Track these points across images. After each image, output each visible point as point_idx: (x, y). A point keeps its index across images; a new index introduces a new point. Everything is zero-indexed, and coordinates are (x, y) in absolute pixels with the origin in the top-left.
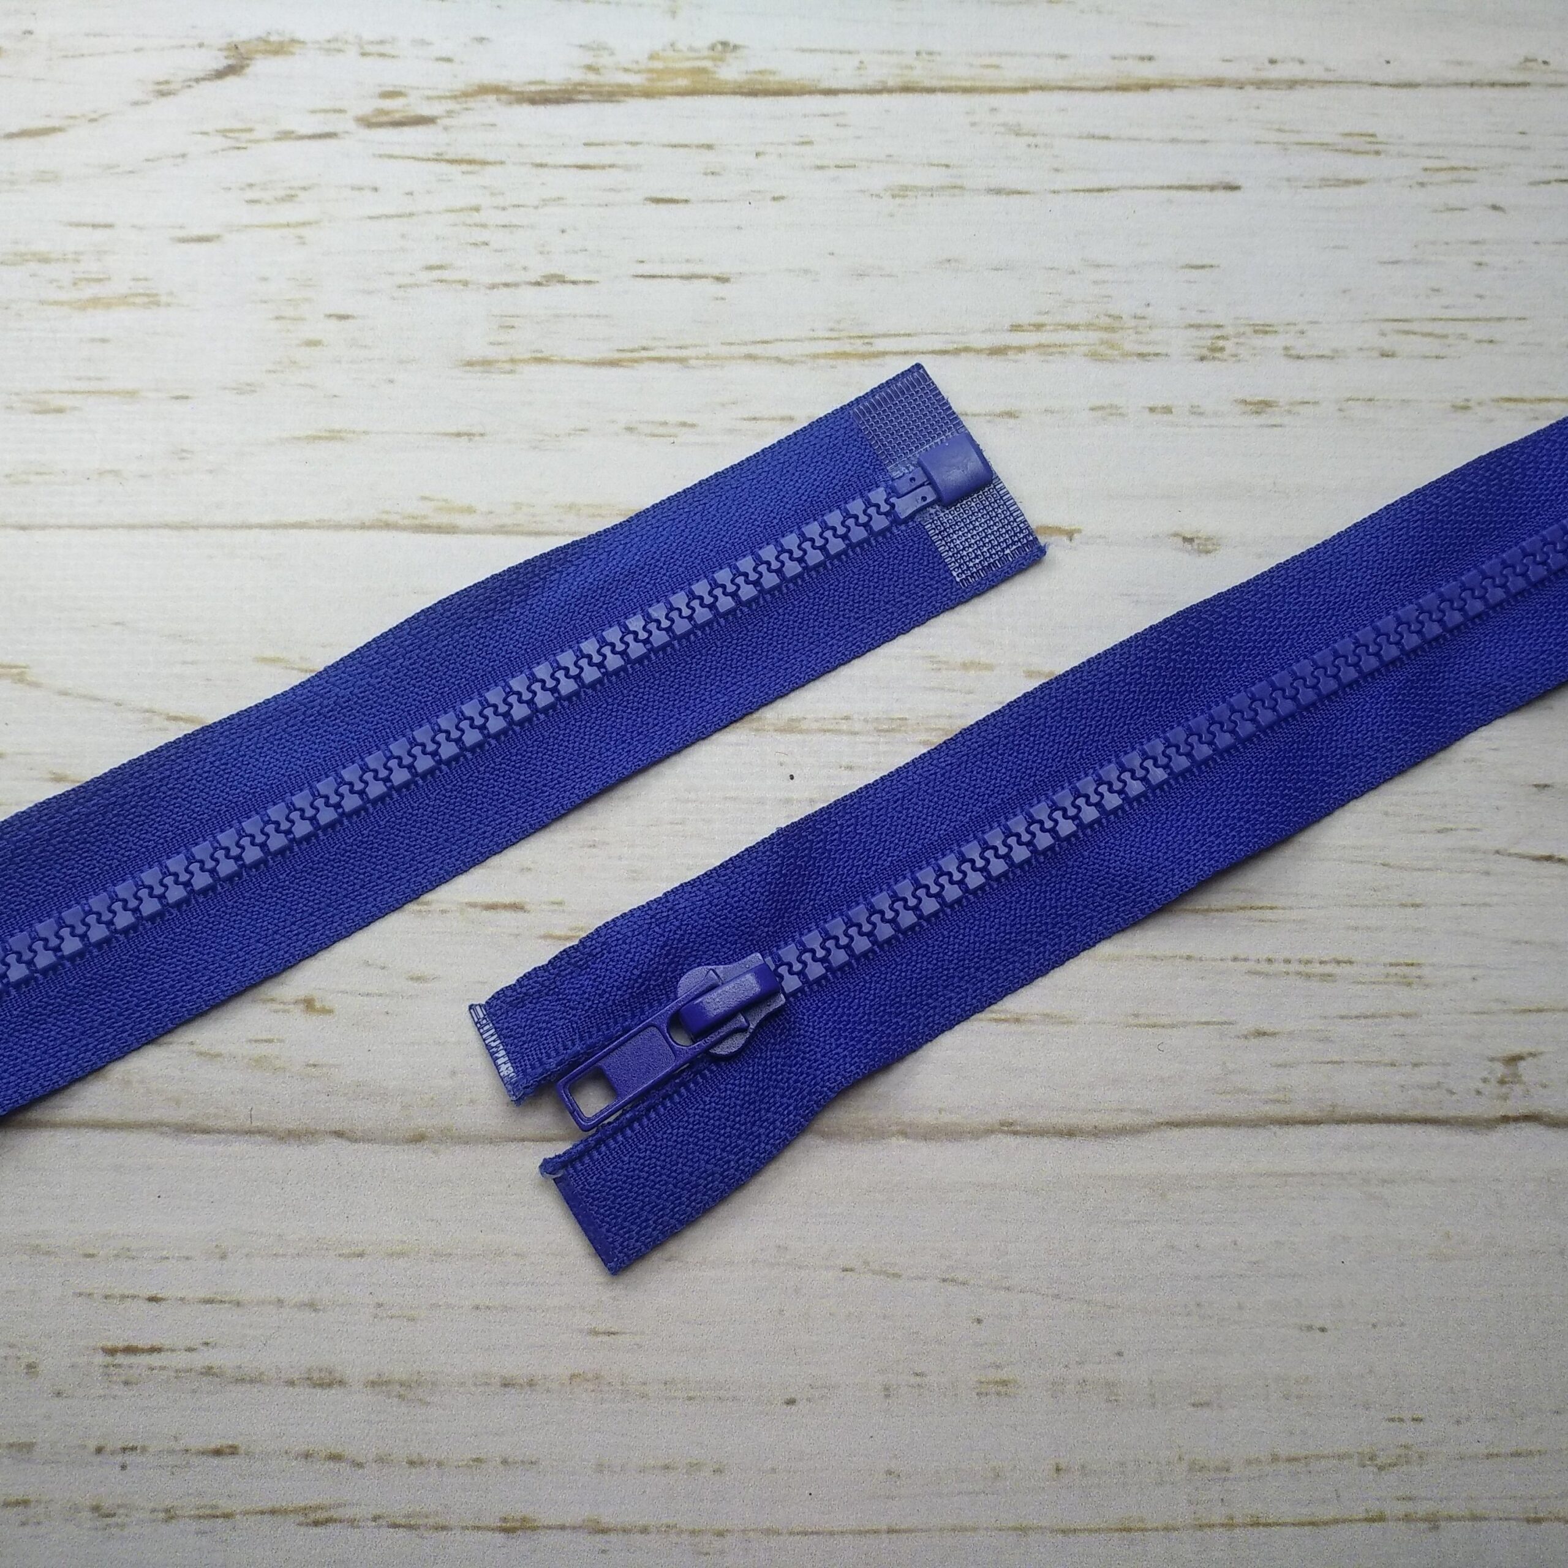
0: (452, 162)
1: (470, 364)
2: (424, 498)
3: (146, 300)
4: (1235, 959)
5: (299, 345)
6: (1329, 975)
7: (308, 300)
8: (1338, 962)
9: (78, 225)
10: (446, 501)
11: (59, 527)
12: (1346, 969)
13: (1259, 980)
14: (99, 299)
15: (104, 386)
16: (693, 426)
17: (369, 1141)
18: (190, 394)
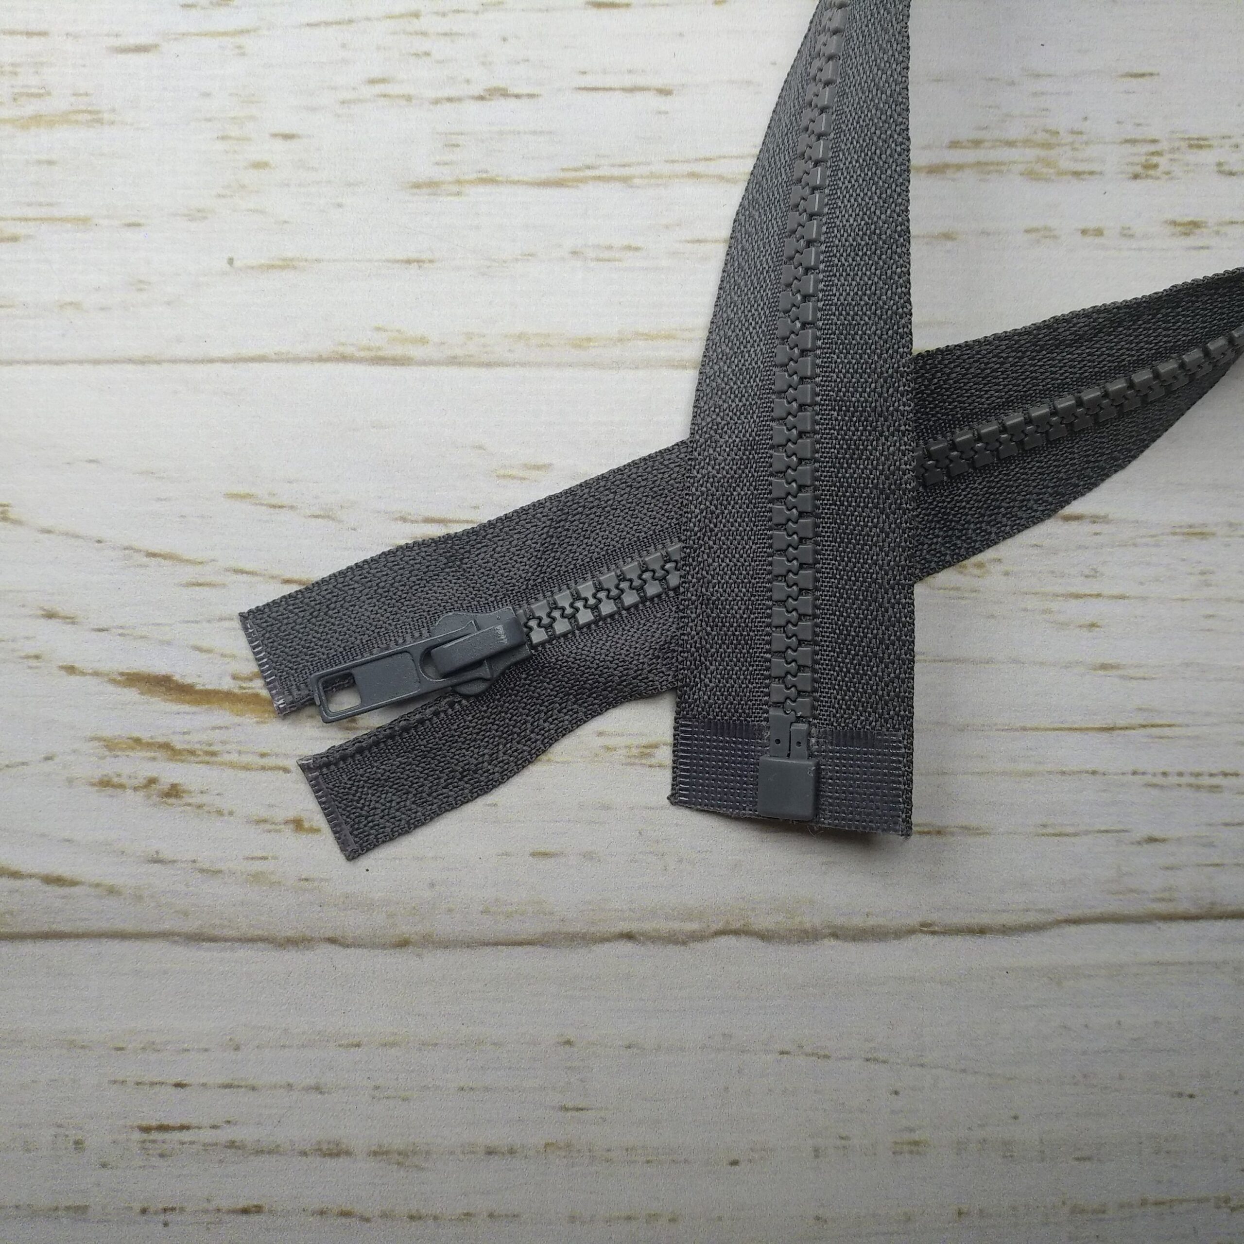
1: (417, 186)
2: (378, 329)
3: (89, 117)
4: (1135, 773)
5: (246, 168)
6: (1217, 787)
7: (252, 118)
8: (1226, 775)
9: (12, 33)
10: (398, 331)
11: (27, 363)
12: (1233, 780)
13: (1155, 792)
14: (41, 116)
15: (56, 212)
16: (637, 249)
17: (360, 946)
18: (142, 221)
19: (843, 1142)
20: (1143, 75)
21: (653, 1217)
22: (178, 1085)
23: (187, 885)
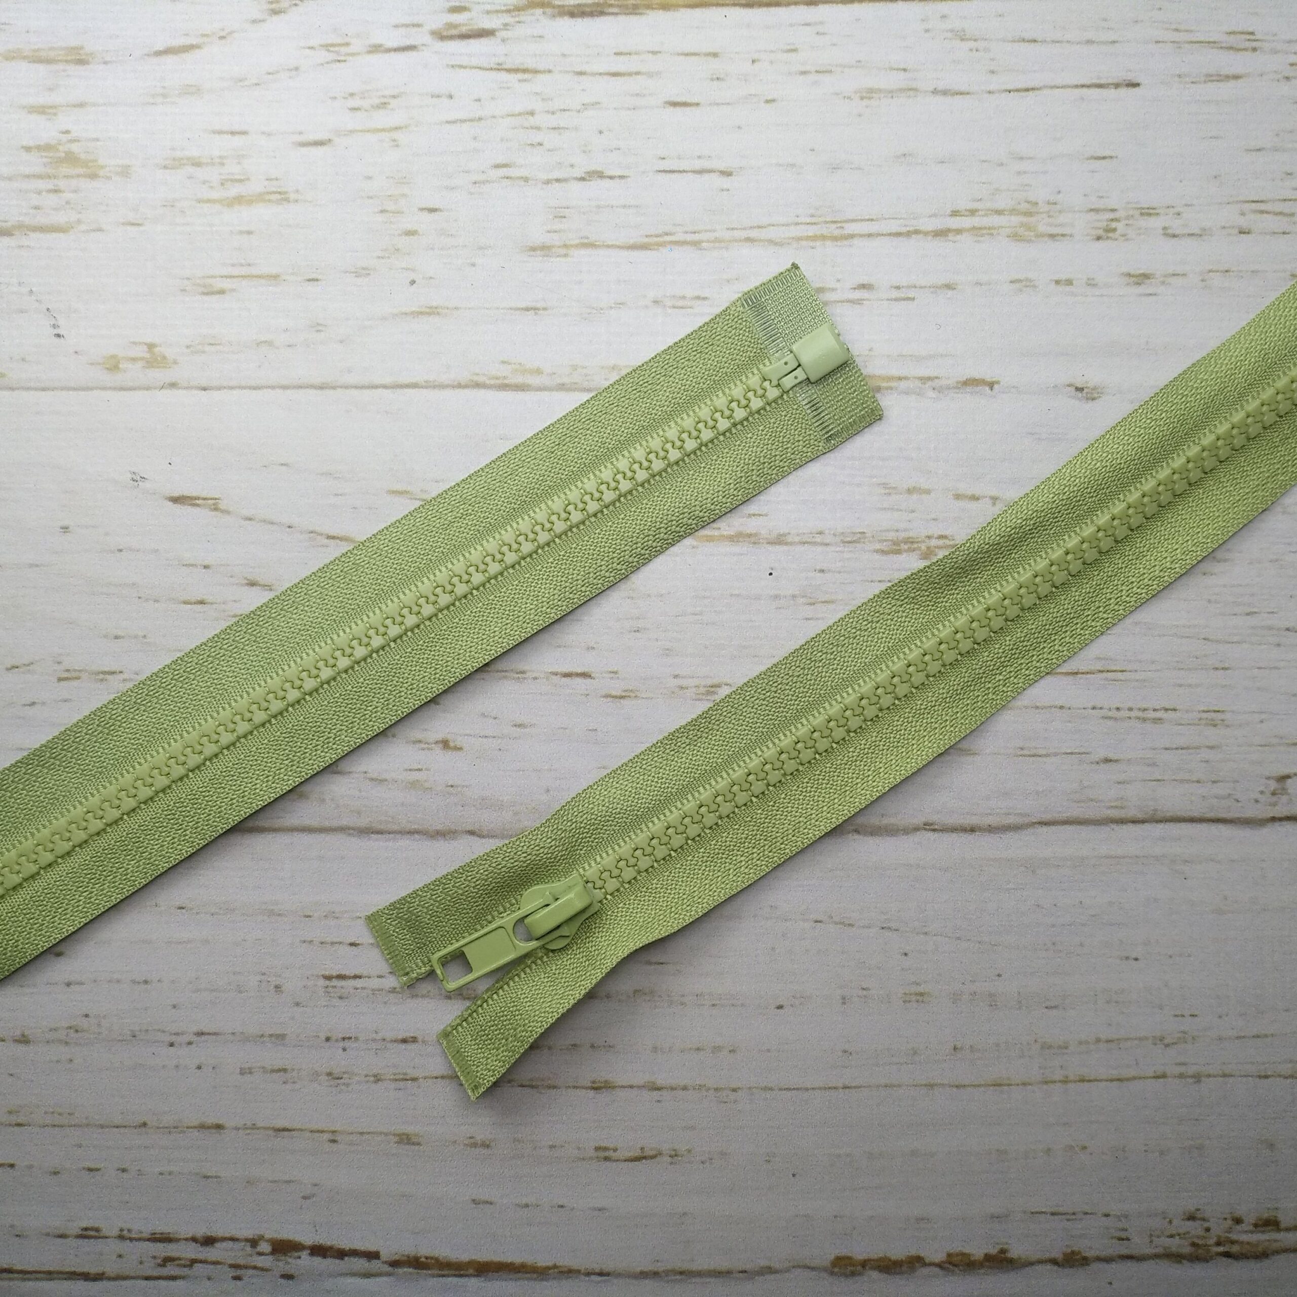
0: (508, 71)
1: (533, 249)
2: (503, 362)
3: (278, 196)
4: (1094, 708)
5: (400, 235)
6: (1160, 719)
7: (404, 195)
8: (1166, 710)
9: (220, 132)
10: (520, 364)
11: (231, 388)
12: (1171, 714)
13: (1110, 723)
14: (242, 197)
15: (254, 271)
16: (705, 299)
18: (319, 277)
19: (865, 992)
20: (1104, 158)
21: (717, 1049)
22: (352, 944)
23: (360, 791)
